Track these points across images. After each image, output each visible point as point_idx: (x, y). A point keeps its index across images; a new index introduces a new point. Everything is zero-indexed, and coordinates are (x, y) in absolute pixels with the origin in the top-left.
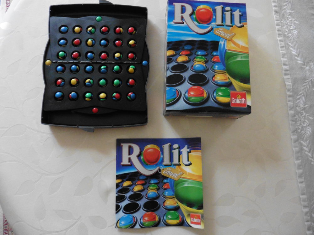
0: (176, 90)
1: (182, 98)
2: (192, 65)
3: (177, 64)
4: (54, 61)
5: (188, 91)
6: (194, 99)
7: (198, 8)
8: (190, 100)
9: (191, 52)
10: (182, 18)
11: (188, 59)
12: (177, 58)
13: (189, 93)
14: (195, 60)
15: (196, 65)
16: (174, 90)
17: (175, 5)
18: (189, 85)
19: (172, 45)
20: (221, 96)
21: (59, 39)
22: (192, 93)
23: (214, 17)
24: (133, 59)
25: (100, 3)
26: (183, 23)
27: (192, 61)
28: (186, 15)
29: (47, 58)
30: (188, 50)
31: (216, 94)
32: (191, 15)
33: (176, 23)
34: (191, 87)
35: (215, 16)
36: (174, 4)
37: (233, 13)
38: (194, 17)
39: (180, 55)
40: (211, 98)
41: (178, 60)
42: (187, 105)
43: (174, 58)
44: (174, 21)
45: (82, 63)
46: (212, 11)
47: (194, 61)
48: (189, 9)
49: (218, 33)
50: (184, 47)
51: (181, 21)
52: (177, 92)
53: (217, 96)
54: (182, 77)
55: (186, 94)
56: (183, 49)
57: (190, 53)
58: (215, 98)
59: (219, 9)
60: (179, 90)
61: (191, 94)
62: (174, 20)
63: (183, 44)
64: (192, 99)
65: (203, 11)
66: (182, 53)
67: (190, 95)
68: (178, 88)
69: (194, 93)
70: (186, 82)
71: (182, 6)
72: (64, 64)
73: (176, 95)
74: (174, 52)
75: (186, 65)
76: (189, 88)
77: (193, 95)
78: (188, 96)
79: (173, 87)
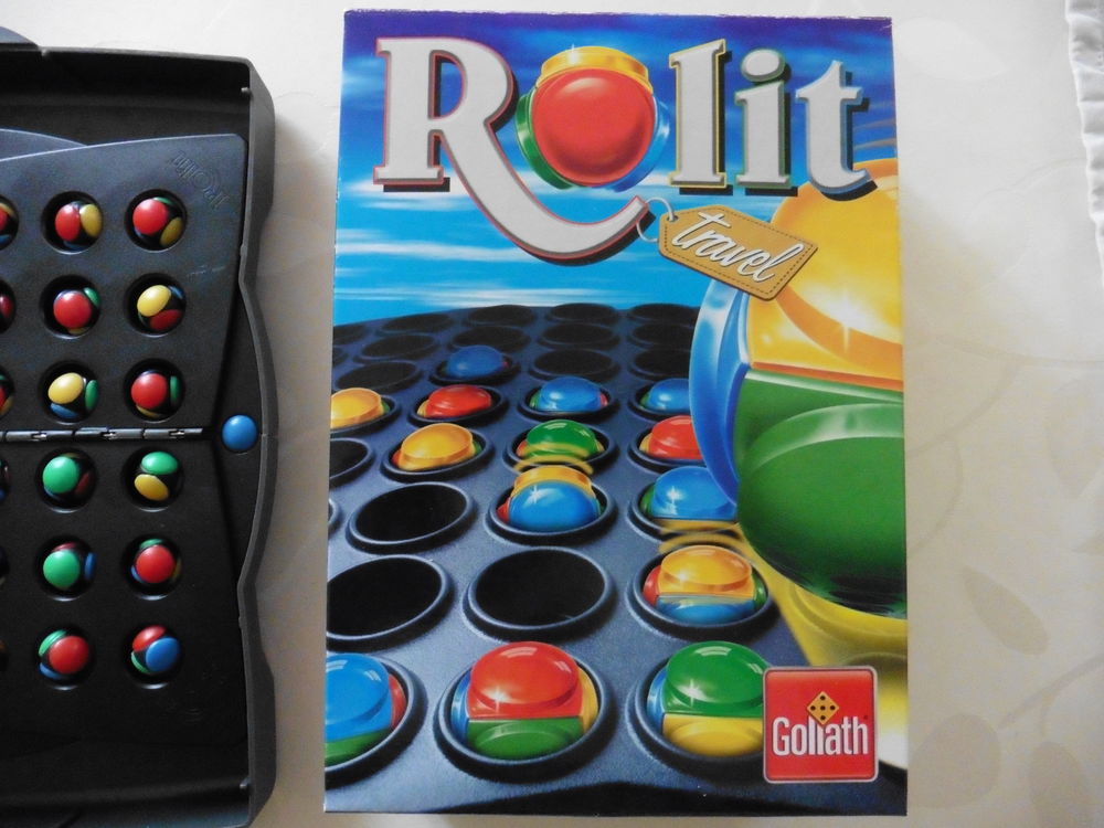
0: (389, 676)
1: (427, 731)
2: (503, 489)
3: (397, 485)
5: (471, 681)
6: (508, 733)
7: (549, 71)
8: (482, 742)
9: (495, 397)
10: (437, 149)
11: (473, 449)
12: (399, 447)
13: (476, 695)
14: (522, 451)
15: (526, 493)
16: (373, 676)
17: (387, 54)
18: (480, 634)
19: (368, 351)
20: (702, 709)
22: (499, 696)
23: (664, 130)
24: (165, 408)
26: (444, 186)
27: (499, 464)
28: (466, 128)
30: (473, 382)
31: (667, 697)
32: (497, 124)
33: (392, 186)
34: (490, 650)
35: (671, 120)
36: (385, 44)
37: (801, 93)
38: (522, 133)
39: (421, 424)
40: (629, 727)
41: (407, 458)
42: (463, 775)
43: (375, 446)
44: (384, 172)
46: (649, 88)
47: (512, 463)
48: (485, 75)
49: (686, 244)
50: (444, 364)
51: (432, 173)
52: (398, 690)
53: (673, 709)
54: (430, 577)
55: (457, 705)
56: (443, 379)
57: (489, 401)
58: (657, 725)
59: (696, 65)
60: (412, 675)
61: (490, 702)
62: (383, 164)
63: (442, 337)
64: (498, 734)
65: (584, 91)
66: (432, 407)
67: (482, 706)
68: (404, 658)
69: (512, 695)
70: (458, 614)
71: (440, 60)
73: (389, 712)
74: (379, 396)
75: (463, 492)
76: (479, 656)
77: (505, 707)
78: (468, 716)
79: (367, 656)
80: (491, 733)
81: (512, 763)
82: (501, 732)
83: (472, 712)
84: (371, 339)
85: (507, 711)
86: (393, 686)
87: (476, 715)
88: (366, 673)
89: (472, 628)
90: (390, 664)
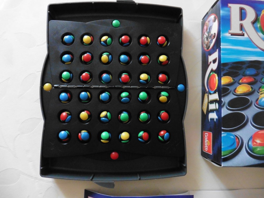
0: (235, 137)
1: (244, 149)
2: (257, 98)
3: (236, 97)
4: (55, 86)
5: (252, 138)
6: (260, 149)
7: (263, 12)
8: (255, 151)
9: (255, 79)
10: (242, 27)
11: (251, 90)
12: (236, 89)
13: (254, 141)
14: (260, 90)
15: (261, 99)
16: (232, 137)
17: (230, 7)
18: (254, 128)
19: (229, 68)
21: (61, 53)
22: (258, 141)
24: (165, 83)
25: (117, 1)
26: (243, 35)
27: (256, 93)
28: (247, 23)
29: (46, 80)
30: (250, 76)
32: (254, 23)
33: (233, 34)
34: (256, 132)
36: (230, 5)
38: (259, 25)
39: (240, 84)
41: (238, 91)
42: (251, 158)
43: (231, 88)
44: (231, 32)
45: (94, 88)
47: (259, 93)
48: (251, 13)
50: (244, 72)
51: (241, 32)
52: (238, 140)
54: (243, 116)
55: (250, 143)
56: (245, 75)
57: (254, 80)
60: (241, 137)
61: (256, 143)
62: (230, 30)
63: (244, 66)
64: (258, 149)
66: (242, 81)
67: (255, 143)
68: (238, 133)
69: (261, 141)
70: (249, 124)
71: (241, 9)
72: (69, 90)
73: (236, 145)
74: (232, 78)
75: (249, 99)
76: (254, 133)
77: (259, 144)
78: (252, 145)
79: (231, 133)
80: (257, 149)
81: (261, 156)
82: (259, 149)
83: (253, 145)
84: (229, 66)
85: (260, 145)
86: (236, 139)
87: (254, 145)
88: (231, 137)
89: (252, 127)
90: (236, 134)
